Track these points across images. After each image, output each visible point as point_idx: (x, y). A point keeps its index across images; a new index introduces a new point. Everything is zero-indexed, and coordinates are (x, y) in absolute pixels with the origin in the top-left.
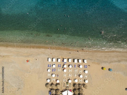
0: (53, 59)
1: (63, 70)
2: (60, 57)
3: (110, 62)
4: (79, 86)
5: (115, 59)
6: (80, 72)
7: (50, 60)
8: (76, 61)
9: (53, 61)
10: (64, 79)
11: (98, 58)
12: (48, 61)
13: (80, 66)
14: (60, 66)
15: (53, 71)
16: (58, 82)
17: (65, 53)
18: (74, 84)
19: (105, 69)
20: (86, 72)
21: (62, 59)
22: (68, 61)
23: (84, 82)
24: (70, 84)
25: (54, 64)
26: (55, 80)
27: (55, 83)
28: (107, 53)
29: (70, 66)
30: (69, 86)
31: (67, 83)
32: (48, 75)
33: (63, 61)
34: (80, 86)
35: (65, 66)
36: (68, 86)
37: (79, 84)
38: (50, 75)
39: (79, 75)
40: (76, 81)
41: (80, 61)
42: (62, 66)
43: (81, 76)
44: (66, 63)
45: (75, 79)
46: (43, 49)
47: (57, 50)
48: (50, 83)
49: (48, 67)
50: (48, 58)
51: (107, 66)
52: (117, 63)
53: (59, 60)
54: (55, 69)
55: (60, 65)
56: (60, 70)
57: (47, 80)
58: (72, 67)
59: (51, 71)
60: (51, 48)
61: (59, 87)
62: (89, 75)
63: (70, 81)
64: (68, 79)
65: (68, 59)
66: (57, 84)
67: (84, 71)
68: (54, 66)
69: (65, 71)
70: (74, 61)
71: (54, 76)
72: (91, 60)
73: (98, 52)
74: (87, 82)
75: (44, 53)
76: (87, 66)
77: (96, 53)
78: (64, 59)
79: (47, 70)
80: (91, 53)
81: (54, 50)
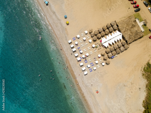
0: (83, 71)
1: (87, 56)
2: (78, 65)
3: (59, 20)
4: (94, 36)
5: (54, 17)
6: (82, 41)
7: (85, 73)
8: (74, 50)
9: (85, 70)
10: (95, 52)
11: (61, 32)
12: (87, 74)
13: (77, 44)
15: (94, 65)
16: (100, 56)
17: (72, 62)
18: (94, 41)
19: (67, 22)
20: (78, 36)
21: (79, 62)
22: (78, 56)
23: (88, 33)
24: (96, 45)
25: (87, 67)
26: (100, 59)
27: (102, 57)
28: (53, 26)
29: (81, 52)
30: (98, 44)
31: (96, 47)
32: (99, 67)
33: (80, 61)
34: (92, 36)
35: (84, 56)
36: (98, 46)
37: (92, 37)
38: (98, 66)
39: (85, 41)
40: (91, 41)
41: (72, 46)
43: (85, 39)
44: (80, 58)
45: (89, 42)
47: (74, 71)
48: (105, 61)
49: (92, 71)
50: (85, 75)
51: (64, 21)
52: (57, 14)
53: (81, 64)
54: (91, 64)
55: (85, 61)
56: (89, 59)
57: (103, 66)
58: (81, 50)
59: (95, 66)
60: (75, 78)
61: (104, 52)
62: (80, 33)
63: (94, 46)
64: (92, 48)
65: (76, 57)
66: (102, 55)
67: (78, 38)
68: (89, 66)
69: (87, 54)
70: (75, 51)
71: (97, 62)
72: (66, 37)
74: (86, 32)
75: (83, 82)
76: (74, 38)
77: (58, 36)
78: (78, 61)
79: (96, 70)
80: (60, 40)
81: (75, 73)
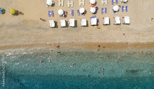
6: (62, 1)
8: (72, 24)
11: (27, 32)
13: (63, 12)
14: (104, 10)
17: (95, 37)
21: (100, 23)
25: (116, 13)
35: (93, 10)
41: (63, 23)
42: (99, 11)
46: (142, 42)
47: (111, 41)
51: (9, 18)
55: (102, 13)
56: (103, 2)
58: (78, 11)
60: (126, 45)
65: (87, 25)
67: (53, 5)
70: (76, 22)
72: (41, 28)
73: (26, 45)
75: (139, 33)
76: (49, 14)
80: (41, 42)
81: (118, 41)
